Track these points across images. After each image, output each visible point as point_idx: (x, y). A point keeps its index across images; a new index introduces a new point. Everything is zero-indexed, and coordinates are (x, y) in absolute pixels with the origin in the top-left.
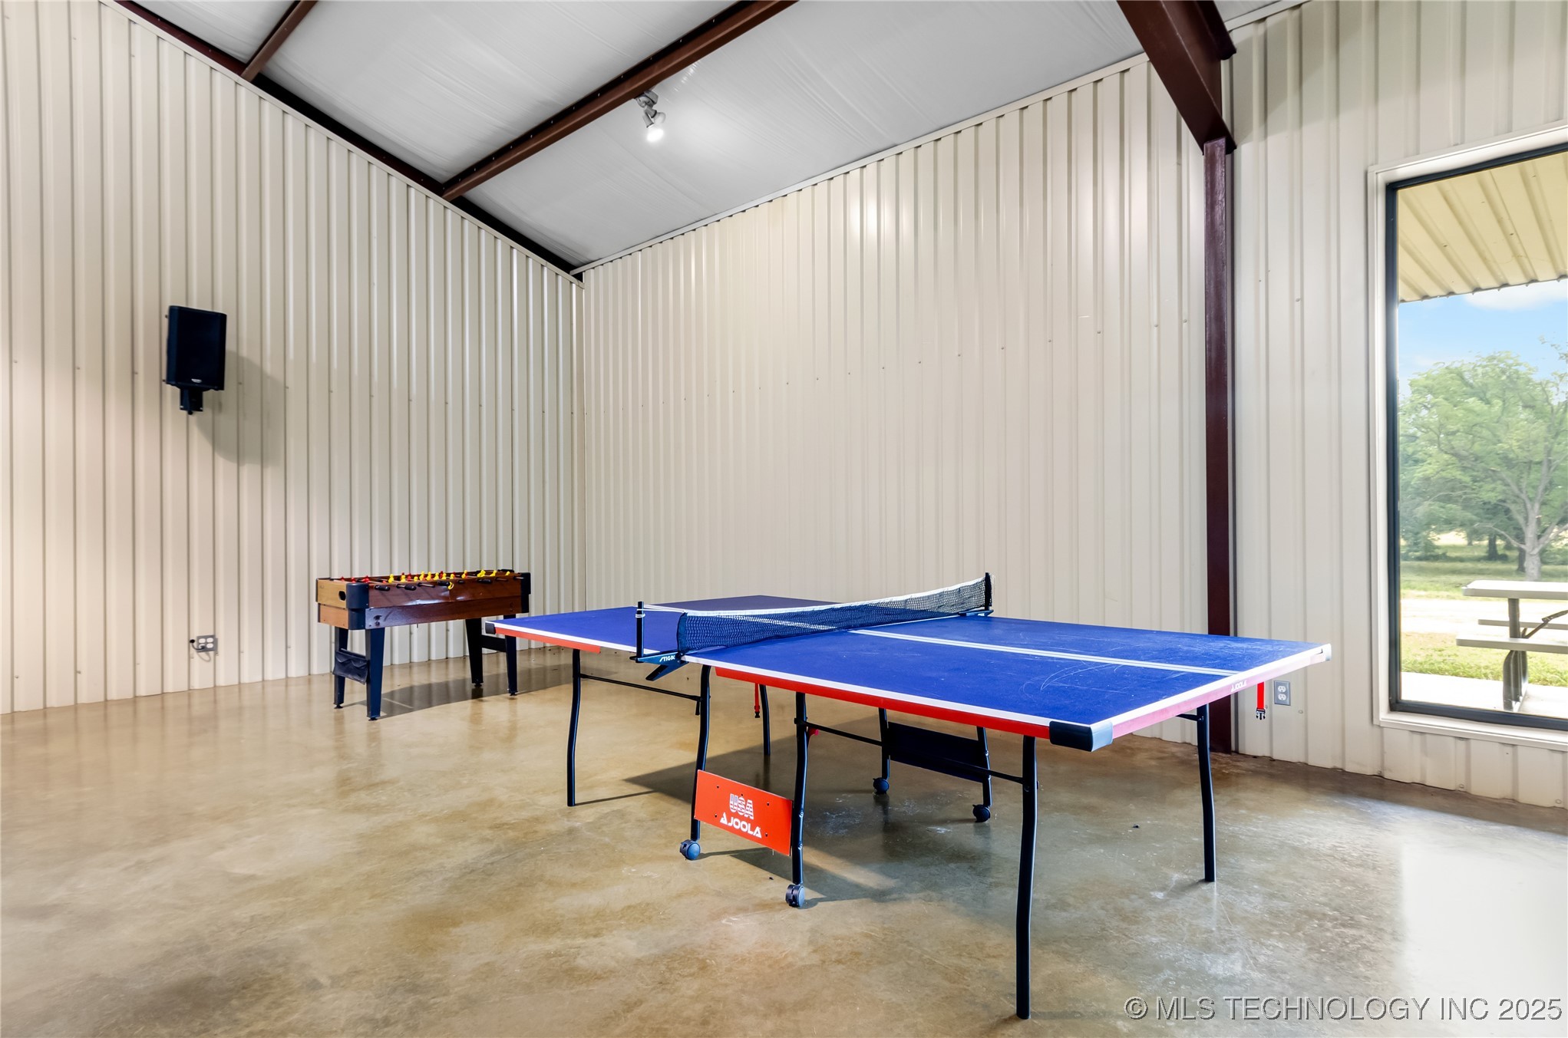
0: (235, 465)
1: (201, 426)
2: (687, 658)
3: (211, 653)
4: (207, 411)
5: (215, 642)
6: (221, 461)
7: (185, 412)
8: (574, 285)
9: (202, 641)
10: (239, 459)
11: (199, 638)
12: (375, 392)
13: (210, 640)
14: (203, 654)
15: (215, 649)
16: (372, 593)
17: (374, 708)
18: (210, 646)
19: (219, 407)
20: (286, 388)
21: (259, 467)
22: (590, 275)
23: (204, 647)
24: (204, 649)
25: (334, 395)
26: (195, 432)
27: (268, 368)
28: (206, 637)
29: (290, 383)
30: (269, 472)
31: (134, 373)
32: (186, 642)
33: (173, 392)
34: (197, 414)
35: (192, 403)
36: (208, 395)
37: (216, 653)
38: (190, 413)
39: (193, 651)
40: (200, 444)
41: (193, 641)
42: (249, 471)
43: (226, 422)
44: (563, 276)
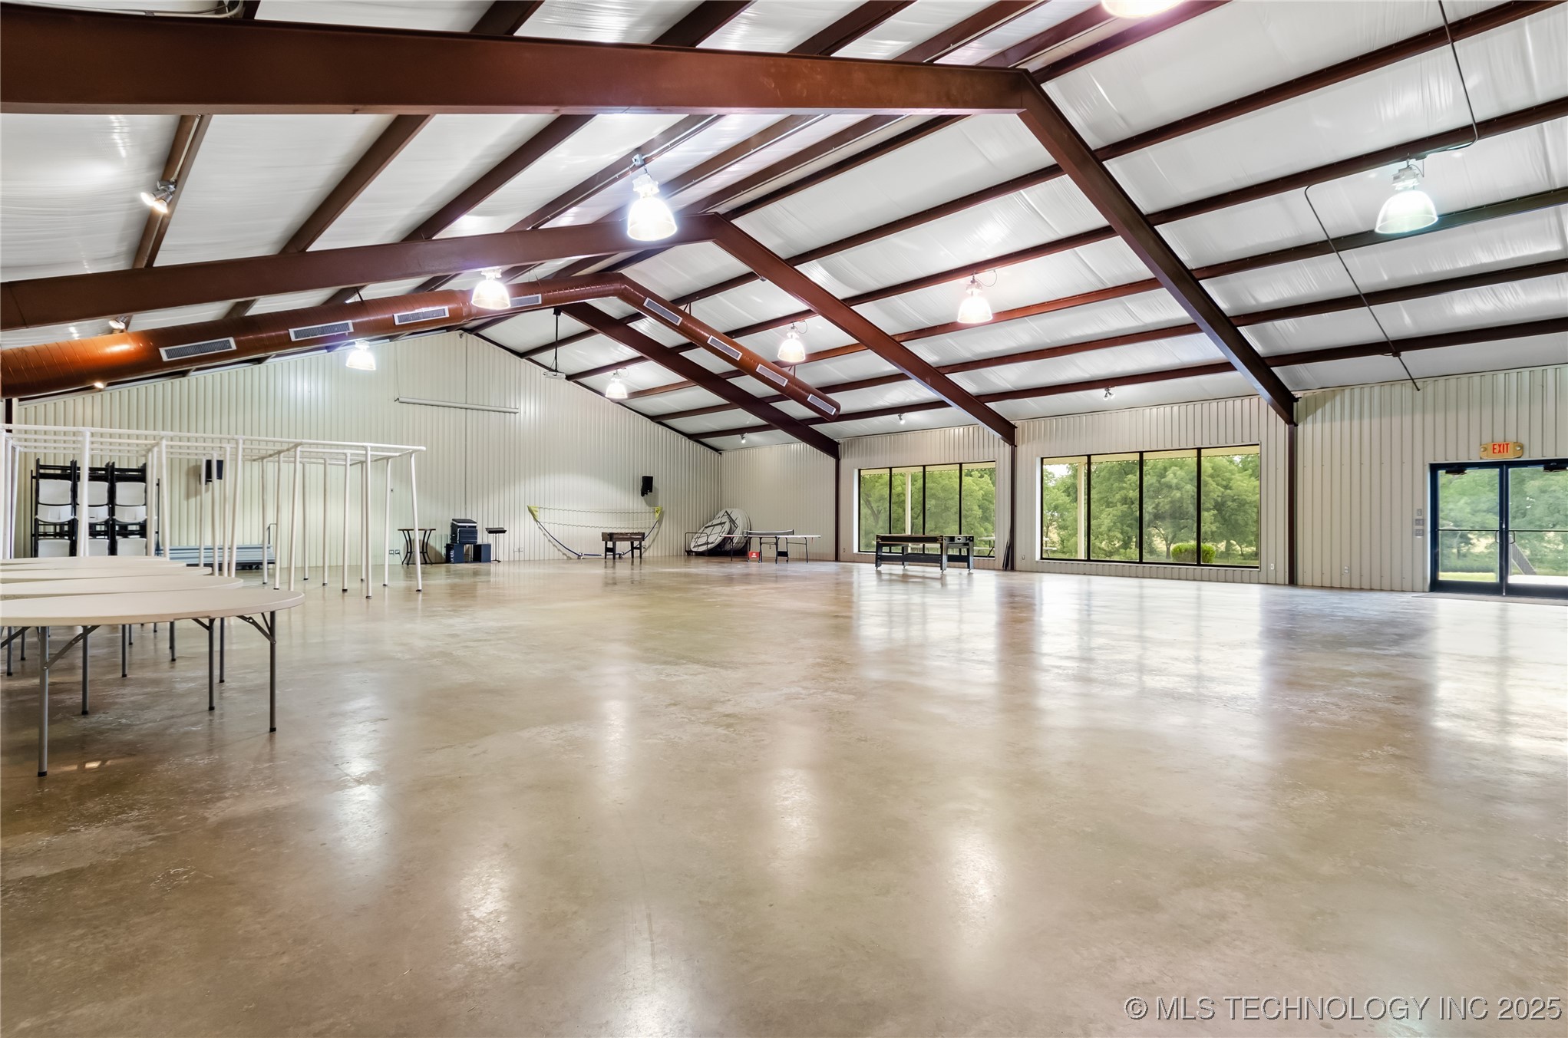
1: (645, 500)
19: (649, 497)
20: (665, 491)
26: (643, 501)
27: (665, 487)
31: (631, 489)
35: (643, 495)
36: (647, 494)
44: (717, 454)
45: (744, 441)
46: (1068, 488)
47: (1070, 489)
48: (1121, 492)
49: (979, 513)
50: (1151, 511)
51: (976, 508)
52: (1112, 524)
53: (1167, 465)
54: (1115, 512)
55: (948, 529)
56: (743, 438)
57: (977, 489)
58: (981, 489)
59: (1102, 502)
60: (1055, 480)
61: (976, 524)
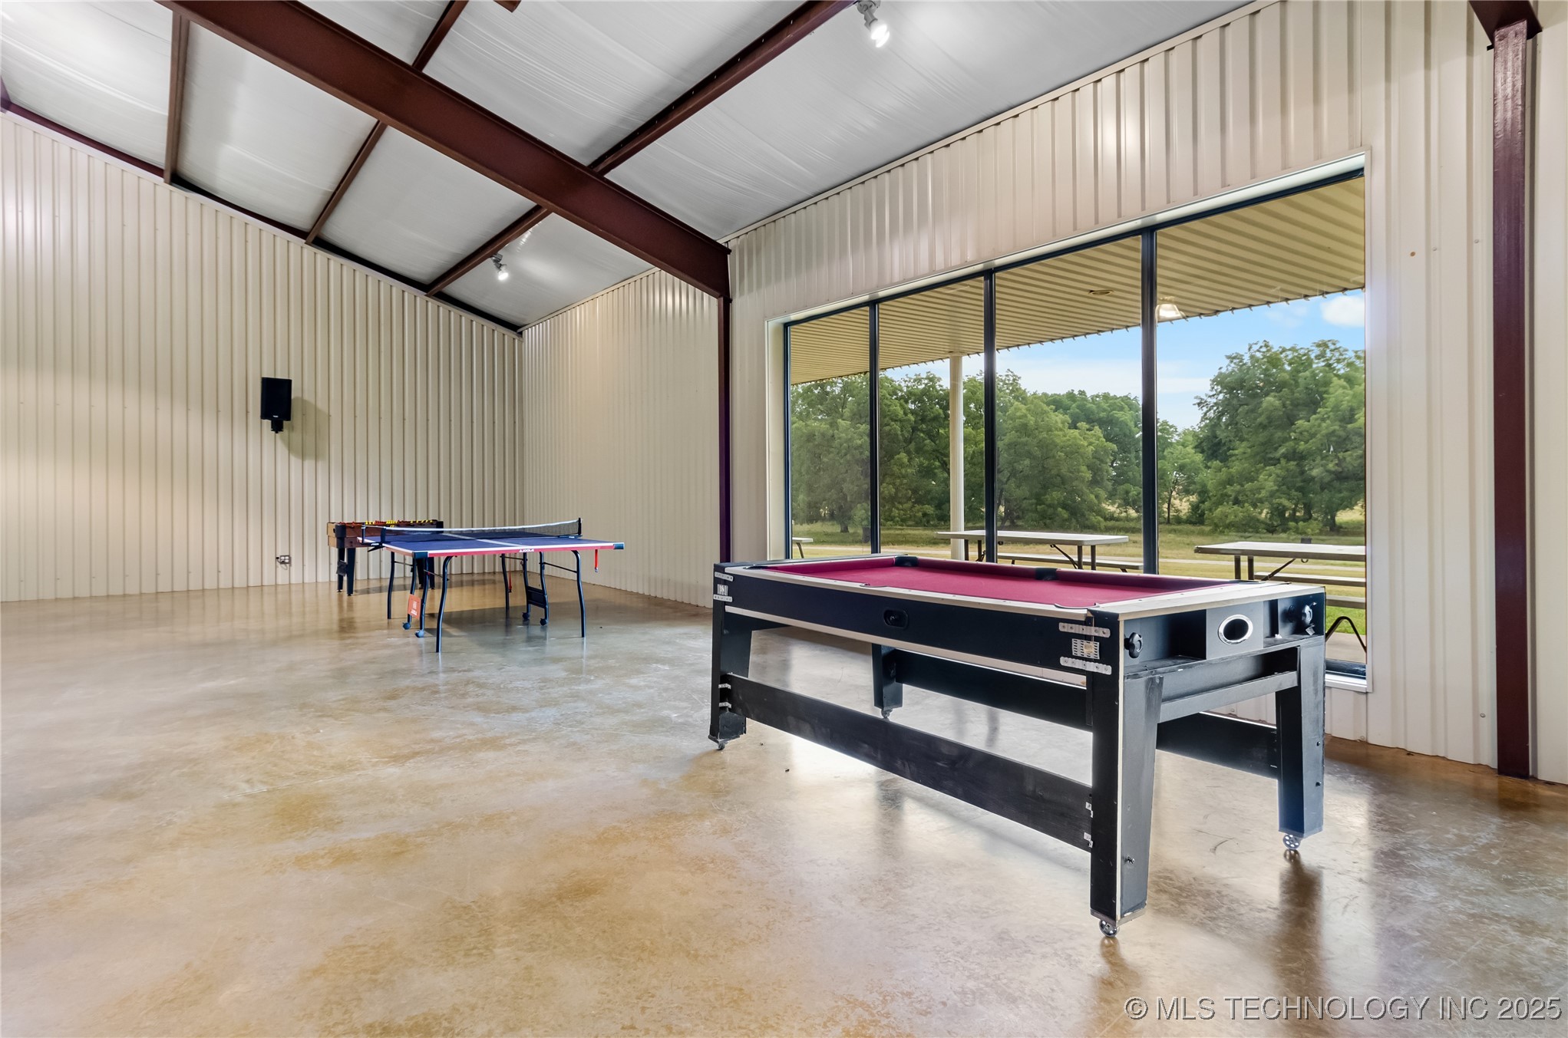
0: (301, 461)
1: (283, 440)
2: (383, 545)
3: (288, 565)
4: (285, 431)
5: (290, 559)
6: (293, 458)
7: (274, 432)
8: (516, 341)
9: (283, 558)
10: (303, 456)
11: (281, 556)
12: (382, 416)
13: (287, 558)
14: (283, 565)
15: (290, 563)
16: (347, 530)
17: (350, 591)
18: (287, 561)
19: (292, 429)
20: (329, 416)
21: (314, 462)
22: (528, 333)
23: (284, 561)
24: (283, 562)
25: (358, 419)
26: (280, 443)
27: (320, 405)
28: (285, 556)
29: (332, 413)
30: (320, 464)
31: (247, 412)
32: (274, 558)
33: (267, 423)
34: (280, 433)
35: (277, 427)
36: (285, 423)
37: (290, 566)
38: (277, 432)
39: (278, 564)
40: (282, 449)
41: (278, 558)
42: (309, 464)
43: (296, 437)
44: (509, 334)
45: (503, 276)
46: (1202, 442)
47: (1204, 444)
48: (1287, 444)
49: (1088, 475)
50: (1333, 469)
51: (1084, 468)
52: (1276, 488)
53: (1355, 405)
54: (1279, 472)
55: (1047, 496)
56: (499, 267)
57: (1086, 444)
58: (1090, 444)
59: (1258, 458)
60: (1178, 435)
61: (1085, 489)
